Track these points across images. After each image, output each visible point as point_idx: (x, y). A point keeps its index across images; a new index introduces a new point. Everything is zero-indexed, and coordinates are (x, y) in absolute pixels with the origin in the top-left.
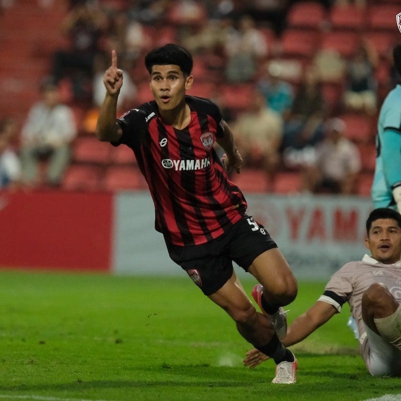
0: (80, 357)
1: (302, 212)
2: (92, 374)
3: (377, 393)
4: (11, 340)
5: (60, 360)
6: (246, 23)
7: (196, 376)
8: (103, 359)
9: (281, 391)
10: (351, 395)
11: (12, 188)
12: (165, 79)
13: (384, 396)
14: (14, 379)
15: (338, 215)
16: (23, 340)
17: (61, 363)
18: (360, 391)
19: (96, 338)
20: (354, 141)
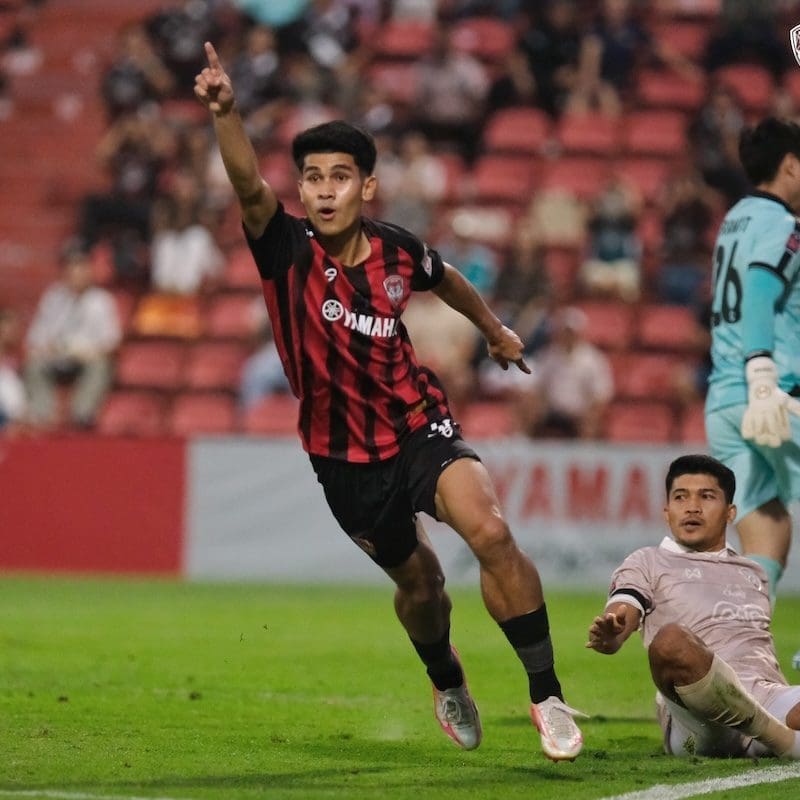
0: (130, 723)
1: (512, 472)
2: (149, 754)
3: (641, 782)
4: (9, 694)
5: (94, 729)
6: (414, 144)
7: (330, 755)
8: (168, 726)
9: (476, 780)
10: (596, 787)
11: (11, 433)
12: (327, 179)
13: (654, 788)
14: (14, 763)
15: (574, 476)
16: (31, 695)
17: (95, 735)
18: (612, 779)
19: (156, 691)
20: (603, 347)
